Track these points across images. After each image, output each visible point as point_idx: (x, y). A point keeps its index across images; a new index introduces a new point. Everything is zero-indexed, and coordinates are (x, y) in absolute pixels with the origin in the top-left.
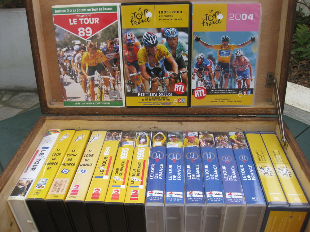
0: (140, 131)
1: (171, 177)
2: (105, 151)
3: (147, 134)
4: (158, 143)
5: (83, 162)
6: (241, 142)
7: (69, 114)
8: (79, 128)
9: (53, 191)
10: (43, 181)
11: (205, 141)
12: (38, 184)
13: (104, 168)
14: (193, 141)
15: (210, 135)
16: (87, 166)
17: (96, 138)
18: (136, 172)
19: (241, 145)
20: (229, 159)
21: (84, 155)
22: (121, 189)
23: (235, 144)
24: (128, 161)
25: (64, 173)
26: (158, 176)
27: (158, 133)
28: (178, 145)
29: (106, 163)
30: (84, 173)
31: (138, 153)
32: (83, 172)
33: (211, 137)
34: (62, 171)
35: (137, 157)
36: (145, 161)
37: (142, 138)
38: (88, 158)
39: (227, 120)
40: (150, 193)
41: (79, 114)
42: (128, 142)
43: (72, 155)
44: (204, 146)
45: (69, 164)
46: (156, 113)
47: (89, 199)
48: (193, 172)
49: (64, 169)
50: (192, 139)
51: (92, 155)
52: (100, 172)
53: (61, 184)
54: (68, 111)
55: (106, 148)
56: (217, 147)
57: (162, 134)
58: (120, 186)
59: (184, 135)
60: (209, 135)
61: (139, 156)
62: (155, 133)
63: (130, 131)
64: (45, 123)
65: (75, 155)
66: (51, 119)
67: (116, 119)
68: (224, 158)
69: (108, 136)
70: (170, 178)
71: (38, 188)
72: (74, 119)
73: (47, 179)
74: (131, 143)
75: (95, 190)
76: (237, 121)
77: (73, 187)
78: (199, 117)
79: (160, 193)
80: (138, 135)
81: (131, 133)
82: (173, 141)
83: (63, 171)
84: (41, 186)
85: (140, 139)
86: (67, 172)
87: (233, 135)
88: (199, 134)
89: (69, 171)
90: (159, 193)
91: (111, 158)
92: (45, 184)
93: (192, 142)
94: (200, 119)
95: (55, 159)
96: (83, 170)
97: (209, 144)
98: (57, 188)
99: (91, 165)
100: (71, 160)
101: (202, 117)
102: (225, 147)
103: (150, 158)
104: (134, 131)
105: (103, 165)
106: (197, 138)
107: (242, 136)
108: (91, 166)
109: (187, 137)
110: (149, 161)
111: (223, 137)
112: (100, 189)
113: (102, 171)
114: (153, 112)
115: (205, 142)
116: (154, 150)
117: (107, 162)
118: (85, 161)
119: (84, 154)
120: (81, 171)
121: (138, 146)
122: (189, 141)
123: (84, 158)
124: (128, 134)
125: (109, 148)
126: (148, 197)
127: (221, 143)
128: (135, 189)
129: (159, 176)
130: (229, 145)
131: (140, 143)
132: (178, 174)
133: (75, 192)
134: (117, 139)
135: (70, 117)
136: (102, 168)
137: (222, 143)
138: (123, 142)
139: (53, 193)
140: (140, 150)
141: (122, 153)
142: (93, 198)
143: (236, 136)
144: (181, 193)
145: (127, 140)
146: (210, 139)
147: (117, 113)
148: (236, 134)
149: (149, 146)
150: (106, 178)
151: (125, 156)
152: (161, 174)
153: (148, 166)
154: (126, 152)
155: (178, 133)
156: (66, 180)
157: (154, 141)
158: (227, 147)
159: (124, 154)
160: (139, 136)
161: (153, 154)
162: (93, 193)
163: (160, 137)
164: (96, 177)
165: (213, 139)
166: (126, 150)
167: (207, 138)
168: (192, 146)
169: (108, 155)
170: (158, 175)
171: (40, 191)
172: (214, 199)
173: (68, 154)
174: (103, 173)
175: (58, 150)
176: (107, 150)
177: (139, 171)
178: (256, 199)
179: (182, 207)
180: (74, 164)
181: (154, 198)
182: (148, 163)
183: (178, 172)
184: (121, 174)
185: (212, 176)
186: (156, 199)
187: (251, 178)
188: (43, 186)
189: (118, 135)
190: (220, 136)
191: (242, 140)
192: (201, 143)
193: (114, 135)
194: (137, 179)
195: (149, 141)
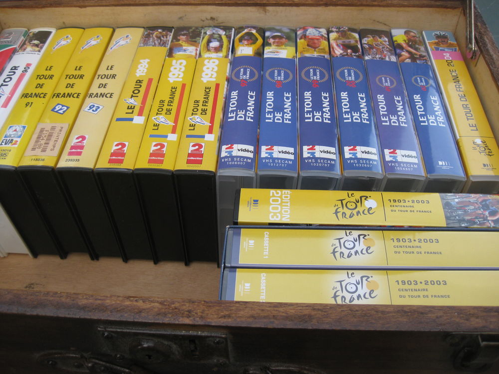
0: (210, 26)
1: (272, 116)
2: (139, 66)
3: (224, 33)
4: (246, 50)
5: (95, 90)
6: (416, 49)
9: (33, 149)
10: (15, 130)
11: (342, 45)
12: (6, 137)
13: (136, 102)
14: (317, 46)
15: (353, 36)
16: (103, 97)
17: (122, 42)
18: (200, 108)
19: (417, 55)
20: (392, 82)
21: (97, 76)
22: (168, 142)
23: (403, 53)
24: (184, 86)
25: (57, 112)
26: (245, 115)
27: (246, 31)
29: (139, 91)
30: (96, 112)
31: (205, 68)
32: (93, 111)
33: (355, 38)
34: (55, 108)
35: (203, 76)
36: (217, 86)
37: (212, 40)
38: (104, 81)
40: (226, 149)
42: (184, 48)
43: (74, 77)
44: (341, 54)
45: (69, 95)
47: (104, 164)
48: (317, 106)
49: (58, 104)
50: (316, 41)
51: (114, 76)
52: (128, 108)
53: (50, 136)
55: (141, 61)
56: (367, 58)
57: (254, 31)
58: (166, 137)
59: (299, 33)
60: (350, 34)
61: (207, 75)
62: (239, 30)
63: (190, 28)
65: (82, 77)
68: (381, 80)
69: (146, 39)
70: (270, 119)
71: (5, 144)
73: (24, 127)
74: (191, 50)
75: (117, 145)
77: (73, 141)
79: (248, 151)
80: (205, 33)
81: (191, 30)
82: (277, 46)
83: (57, 107)
84: (12, 140)
85: (209, 42)
87: (399, 36)
88: (329, 32)
89: (68, 108)
90: (245, 150)
91: (150, 81)
93: (315, 48)
95: (40, 86)
96: (94, 106)
97: (349, 51)
98: (43, 142)
99: (111, 95)
100: (72, 86)
102: (382, 59)
103: (228, 80)
104: (197, 28)
105: (134, 95)
106: (325, 40)
107: (417, 39)
108: (110, 97)
109: (304, 36)
110: (226, 86)
111: (379, 39)
112: (127, 144)
113: (131, 108)
115: (341, 47)
116: (237, 62)
117: (143, 90)
118: (99, 87)
119: (99, 73)
120: (90, 108)
121: (206, 55)
122: (308, 45)
123: (97, 82)
124: (185, 32)
125: (148, 60)
126: (223, 158)
127: (374, 50)
128: (198, 141)
129: (247, 115)
130: (392, 54)
131: (208, 50)
132: (285, 110)
133: (77, 150)
134: (164, 44)
136: (132, 101)
138: (175, 49)
139: (34, 153)
140: (209, 62)
141: (172, 69)
142: (111, 161)
143: (405, 38)
144: (292, 150)
145: (183, 44)
146: (353, 42)
148: (406, 33)
149: (227, 57)
150: (139, 120)
151: (179, 75)
152: (251, 112)
153: (224, 96)
154: (180, 69)
155: (286, 30)
156: (62, 128)
157: (238, 46)
158: (387, 59)
159: (176, 72)
160: (207, 36)
161: (235, 71)
162: (112, 151)
163: (251, 39)
164: (118, 120)
165: (359, 43)
166: (181, 64)
167: (347, 41)
168: (316, 54)
169: (144, 74)
170: (244, 113)
171: (10, 151)
172: (359, 162)
173: (67, 76)
174: (133, 111)
175: (48, 69)
176: (141, 66)
177: (206, 104)
178: (445, 165)
179: (292, 178)
180: (78, 95)
181: (235, 159)
182: (225, 90)
183: (285, 106)
184: (169, 111)
185: (356, 114)
186: (240, 161)
187: (437, 122)
188: (17, 141)
189: (166, 36)
190: (373, 37)
191: (417, 46)
192: (333, 49)
193: (156, 36)
194: (202, 121)
195: (227, 45)
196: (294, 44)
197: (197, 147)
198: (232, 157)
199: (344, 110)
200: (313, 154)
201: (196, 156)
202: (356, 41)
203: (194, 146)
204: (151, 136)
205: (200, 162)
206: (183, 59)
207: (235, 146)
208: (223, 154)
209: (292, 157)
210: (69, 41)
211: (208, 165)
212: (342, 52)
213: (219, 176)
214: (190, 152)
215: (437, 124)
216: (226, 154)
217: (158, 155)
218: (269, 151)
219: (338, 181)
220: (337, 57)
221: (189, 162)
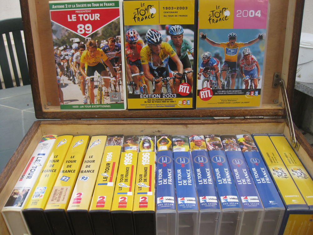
0: (143, 136)
2: (107, 156)
3: (151, 138)
4: (163, 148)
5: (84, 168)
6: (250, 144)
7: (66, 119)
8: (77, 133)
9: (52, 200)
10: (41, 190)
11: (213, 144)
12: (35, 193)
13: (108, 175)
14: (200, 144)
15: (217, 139)
16: (89, 172)
17: (96, 143)
18: (143, 178)
19: (250, 147)
20: (240, 162)
21: (84, 162)
23: (244, 147)
24: (133, 166)
25: (63, 180)
26: (167, 181)
27: (162, 137)
28: (184, 149)
29: (109, 169)
30: (86, 180)
31: (143, 158)
32: (84, 179)
33: (219, 140)
35: (142, 162)
36: (151, 166)
37: (145, 143)
38: (89, 164)
39: (235, 122)
40: (160, 199)
41: (77, 119)
42: (130, 147)
43: (71, 162)
44: (213, 149)
45: (69, 171)
46: (160, 116)
47: (93, 208)
49: (64, 176)
50: (199, 142)
51: (94, 161)
52: (104, 178)
53: (61, 193)
54: (64, 115)
55: (108, 153)
56: (226, 151)
57: (166, 138)
58: (127, 193)
59: (189, 139)
60: (216, 138)
61: (144, 161)
62: (158, 137)
63: (132, 136)
64: (40, 128)
65: (75, 161)
66: (47, 124)
67: (117, 123)
68: (234, 161)
69: (109, 141)
71: (36, 197)
72: (72, 124)
73: (45, 188)
74: (134, 148)
75: (100, 198)
76: (245, 123)
77: (75, 196)
78: (205, 119)
82: (180, 145)
83: (63, 178)
84: (39, 195)
85: (143, 144)
86: (67, 180)
87: (241, 138)
88: (205, 138)
89: (69, 178)
91: (114, 163)
92: (43, 193)
93: (199, 146)
94: (206, 122)
95: (52, 166)
96: (84, 177)
97: (217, 147)
98: (57, 196)
100: (70, 166)
101: (208, 119)
102: (234, 150)
103: (156, 163)
104: (136, 136)
105: (106, 171)
106: (204, 141)
107: (250, 139)
108: (93, 172)
109: (193, 140)
110: (155, 166)
111: (231, 140)
112: (105, 197)
113: (105, 178)
114: (156, 114)
115: (212, 145)
116: (160, 154)
117: (111, 168)
118: (86, 167)
119: (85, 160)
120: (83, 178)
121: (143, 151)
122: (195, 145)
123: (84, 165)
124: (130, 138)
125: (111, 153)
126: (158, 204)
127: (229, 146)
130: (238, 147)
131: (144, 148)
133: (78, 200)
134: (119, 144)
135: (68, 122)
136: (105, 174)
137: (231, 146)
138: (126, 148)
139: (53, 202)
140: (145, 154)
141: (125, 158)
143: (244, 139)
145: (130, 145)
146: (218, 142)
147: (118, 117)
148: (244, 136)
149: (154, 151)
150: (111, 184)
151: (130, 161)
153: (155, 171)
154: (130, 158)
155: (183, 137)
156: (67, 188)
157: (159, 145)
158: (236, 150)
159: (128, 160)
160: (142, 140)
161: (159, 159)
162: (98, 201)
163: (165, 141)
164: (99, 184)
165: (221, 142)
166: (130, 155)
167: (215, 142)
168: (200, 149)
169: (110, 160)
171: (39, 200)
172: (229, 204)
173: (67, 161)
174: (107, 180)
175: (56, 157)
176: (109, 156)
177: (146, 176)
178: (273, 203)
179: (196, 213)
180: (74, 171)
181: (165, 204)
182: (155, 168)
183: (188, 177)
184: (126, 180)
185: (224, 179)
186: (168, 205)
187: (266, 181)
188: (42, 195)
189: (120, 140)
190: (227, 139)
191: (251, 143)
192: (208, 147)
193: (115, 141)
194: (145, 186)
195: (153, 145)
196: (188, 144)
197: (144, 199)
198: (164, 204)
199: (218, 178)
200: (205, 200)
201: (144, 203)
202: (220, 142)
203: (142, 198)
204: (118, 193)
205: (146, 206)
206: (131, 153)
207: (164, 198)
208: (158, 202)
209: (194, 202)
210: (65, 142)
211: (151, 207)
212: (213, 148)
213: (157, 214)
214: (140, 202)
215: (266, 182)
216: (160, 202)
217: (123, 203)
218: (182, 200)
219: (220, 214)
220: (211, 150)
221: (140, 207)
